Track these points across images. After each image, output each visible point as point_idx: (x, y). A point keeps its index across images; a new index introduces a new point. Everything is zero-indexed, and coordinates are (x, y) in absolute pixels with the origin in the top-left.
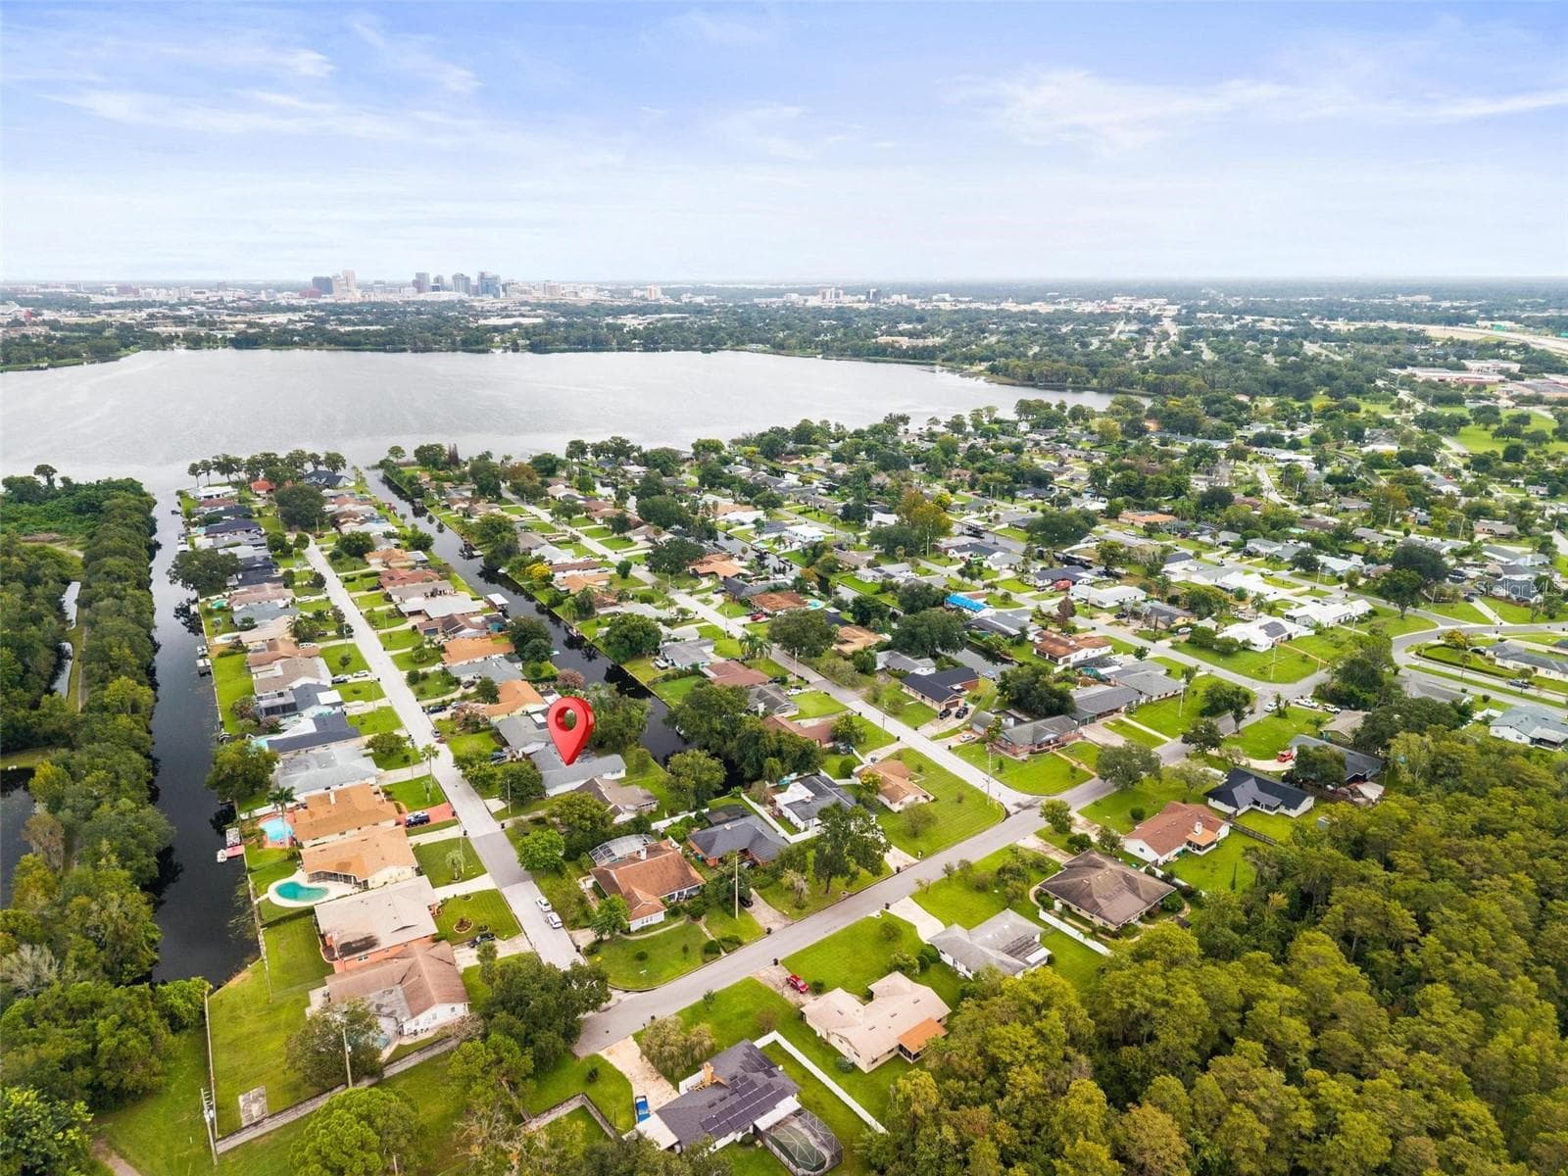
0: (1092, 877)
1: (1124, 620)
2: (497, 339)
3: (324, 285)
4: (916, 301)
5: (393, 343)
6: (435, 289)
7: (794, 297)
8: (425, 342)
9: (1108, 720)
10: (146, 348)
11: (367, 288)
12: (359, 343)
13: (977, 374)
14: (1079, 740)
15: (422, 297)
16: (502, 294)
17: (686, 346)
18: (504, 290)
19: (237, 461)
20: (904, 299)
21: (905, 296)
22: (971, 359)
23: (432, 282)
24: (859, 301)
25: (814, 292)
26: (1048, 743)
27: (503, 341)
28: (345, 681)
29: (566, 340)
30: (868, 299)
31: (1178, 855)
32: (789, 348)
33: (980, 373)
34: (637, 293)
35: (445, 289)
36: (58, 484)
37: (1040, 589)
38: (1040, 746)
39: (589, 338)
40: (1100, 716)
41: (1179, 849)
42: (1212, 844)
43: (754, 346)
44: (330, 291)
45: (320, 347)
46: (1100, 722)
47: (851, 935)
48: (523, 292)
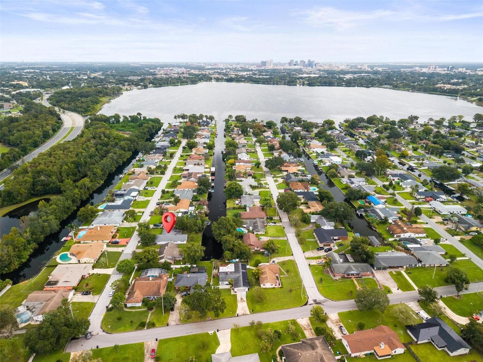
0: (304, 353)
1: (446, 222)
2: (298, 81)
3: (264, 63)
4: (469, 71)
5: (268, 82)
6: (295, 65)
7: (417, 68)
8: (277, 82)
9: (394, 271)
10: (205, 81)
11: (276, 64)
12: (259, 81)
13: (472, 102)
14: (371, 277)
15: (290, 67)
16: (314, 67)
17: (361, 85)
18: (315, 65)
19: (186, 116)
20: (464, 70)
21: (464, 69)
22: (472, 95)
23: (294, 63)
24: (444, 70)
25: (426, 67)
26: (353, 275)
27: (300, 82)
28: (147, 189)
29: (320, 82)
30: (448, 70)
31: (366, 355)
32: (399, 87)
33: (474, 101)
34: (359, 67)
35: (298, 65)
36: (142, 118)
37: (417, 199)
38: (348, 275)
39: (328, 82)
40: (390, 267)
41: (369, 352)
42: (389, 355)
43: (386, 86)
44: (265, 65)
45: (248, 82)
46: (389, 270)
47: (194, 338)
48: (321, 66)
